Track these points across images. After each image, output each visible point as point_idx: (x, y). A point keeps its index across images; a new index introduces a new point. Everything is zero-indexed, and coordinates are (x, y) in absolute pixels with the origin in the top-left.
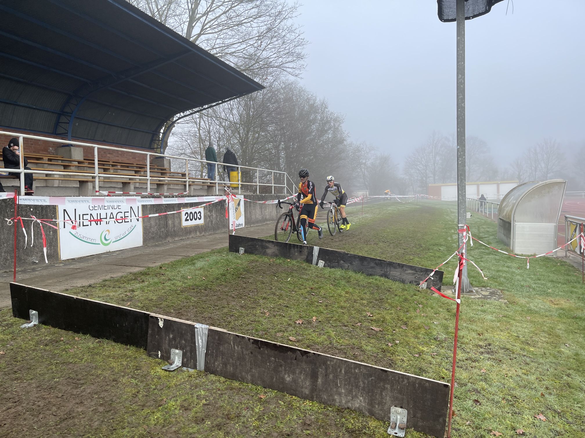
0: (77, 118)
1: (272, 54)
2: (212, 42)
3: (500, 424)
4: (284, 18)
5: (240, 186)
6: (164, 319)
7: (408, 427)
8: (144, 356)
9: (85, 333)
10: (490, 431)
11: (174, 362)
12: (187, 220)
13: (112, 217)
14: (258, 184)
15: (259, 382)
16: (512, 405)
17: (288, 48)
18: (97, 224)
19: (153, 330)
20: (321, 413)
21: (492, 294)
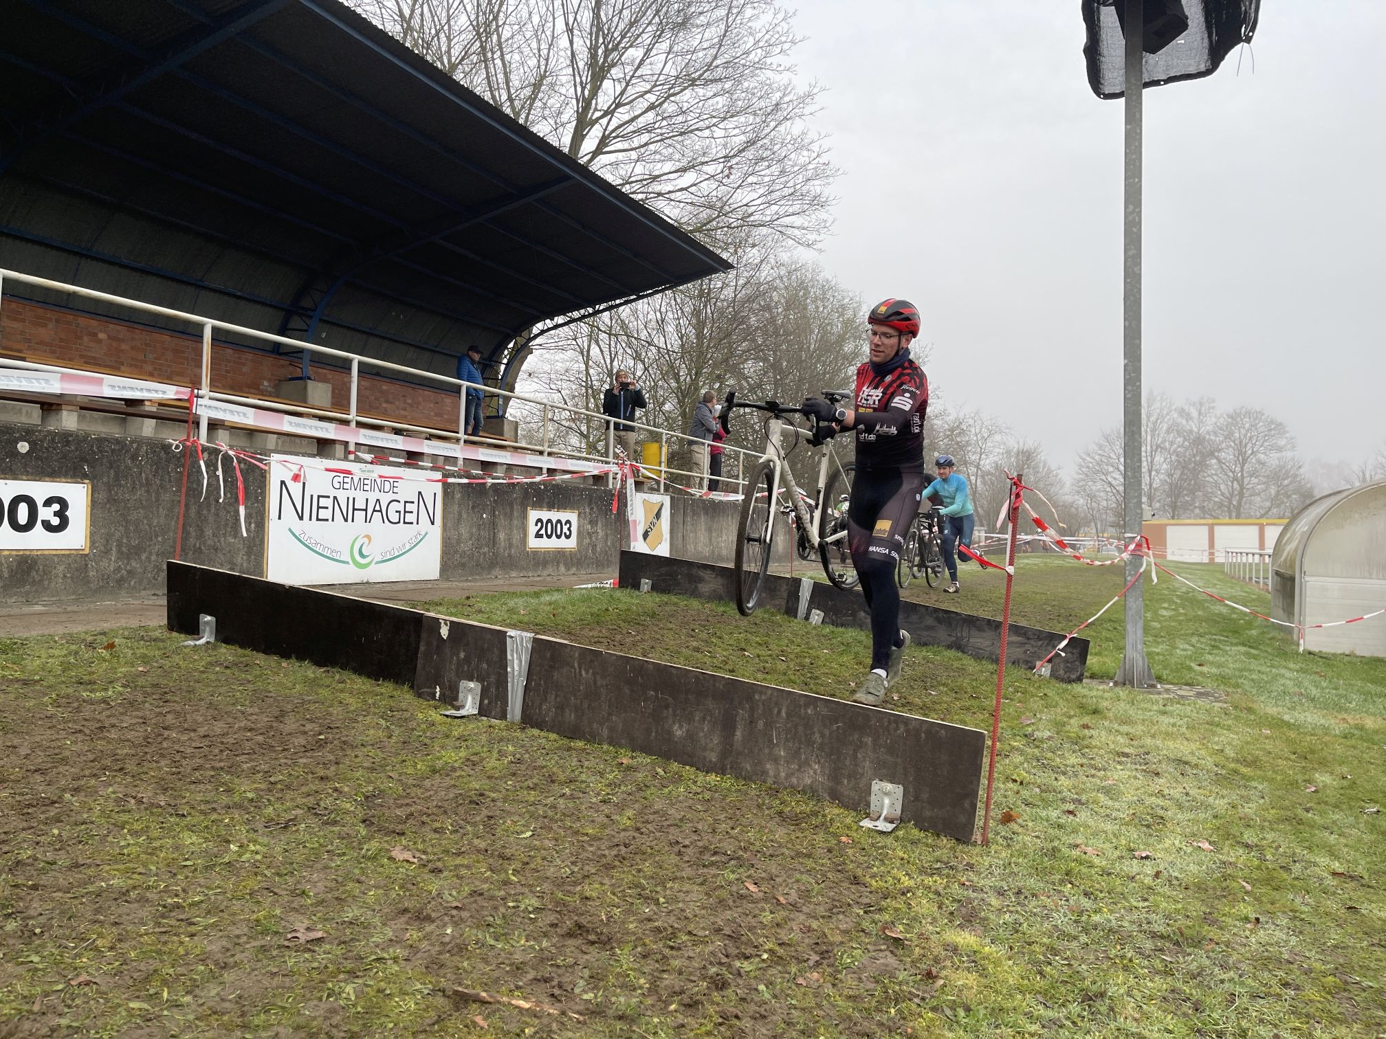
0: (325, 321)
1: (755, 195)
2: (624, 171)
3: (1104, 843)
4: (786, 119)
5: (663, 475)
6: (452, 622)
7: (901, 820)
8: (408, 696)
9: (301, 658)
10: (1077, 846)
11: (463, 707)
12: (538, 536)
13: (378, 508)
14: (705, 476)
15: (623, 741)
16: (1148, 826)
17: (791, 184)
18: (346, 520)
19: (428, 644)
20: (736, 791)
21: (1199, 695)
